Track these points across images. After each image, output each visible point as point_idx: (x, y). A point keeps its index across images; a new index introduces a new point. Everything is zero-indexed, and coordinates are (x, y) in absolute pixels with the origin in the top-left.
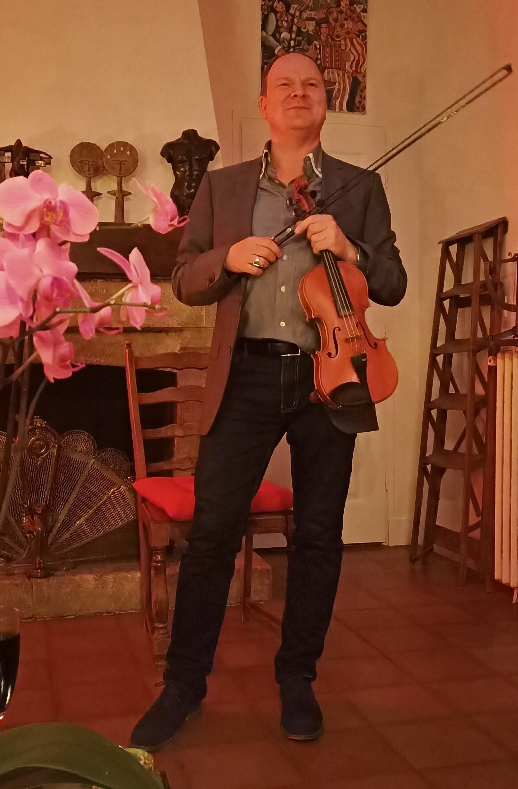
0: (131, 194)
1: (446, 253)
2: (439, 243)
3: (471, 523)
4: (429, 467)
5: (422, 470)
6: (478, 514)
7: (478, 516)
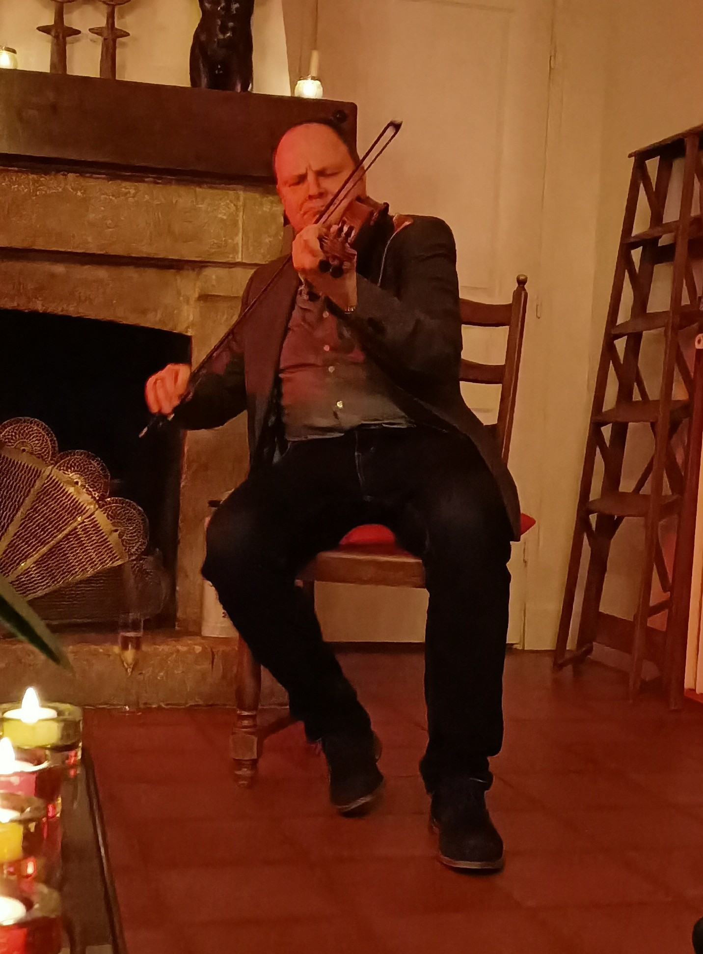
0: (128, 34)
1: (640, 171)
2: (630, 156)
3: (653, 602)
4: (593, 518)
5: (582, 524)
6: (665, 587)
7: (665, 591)
